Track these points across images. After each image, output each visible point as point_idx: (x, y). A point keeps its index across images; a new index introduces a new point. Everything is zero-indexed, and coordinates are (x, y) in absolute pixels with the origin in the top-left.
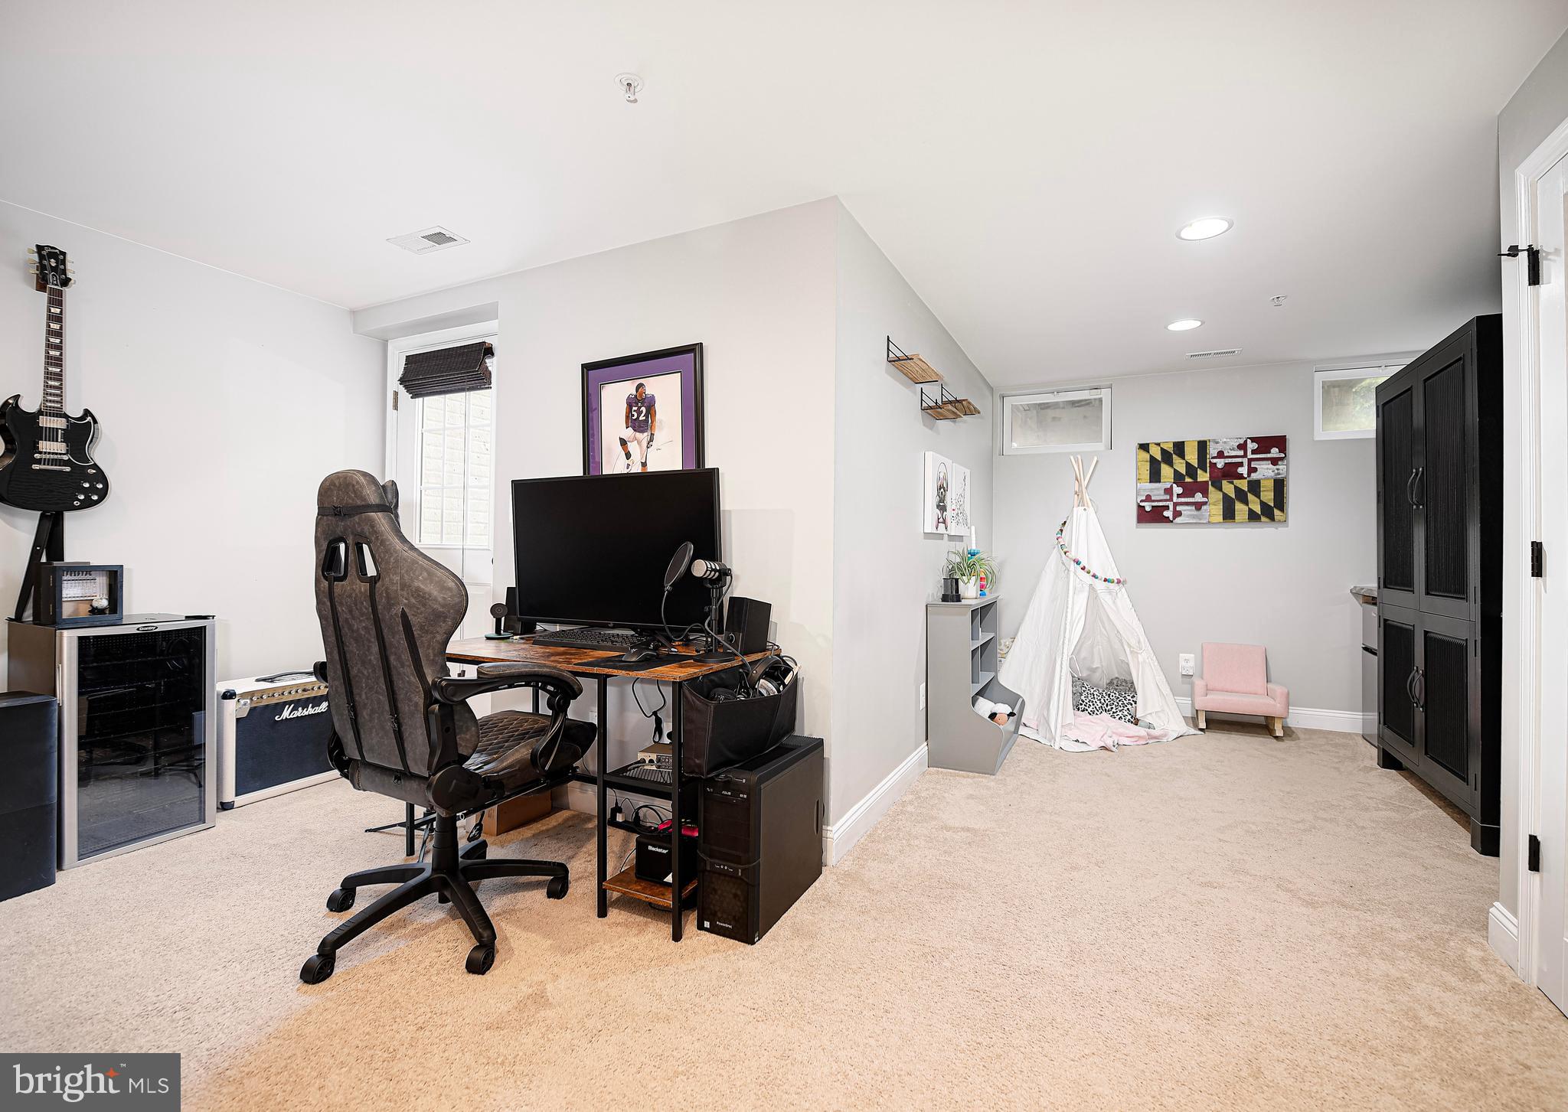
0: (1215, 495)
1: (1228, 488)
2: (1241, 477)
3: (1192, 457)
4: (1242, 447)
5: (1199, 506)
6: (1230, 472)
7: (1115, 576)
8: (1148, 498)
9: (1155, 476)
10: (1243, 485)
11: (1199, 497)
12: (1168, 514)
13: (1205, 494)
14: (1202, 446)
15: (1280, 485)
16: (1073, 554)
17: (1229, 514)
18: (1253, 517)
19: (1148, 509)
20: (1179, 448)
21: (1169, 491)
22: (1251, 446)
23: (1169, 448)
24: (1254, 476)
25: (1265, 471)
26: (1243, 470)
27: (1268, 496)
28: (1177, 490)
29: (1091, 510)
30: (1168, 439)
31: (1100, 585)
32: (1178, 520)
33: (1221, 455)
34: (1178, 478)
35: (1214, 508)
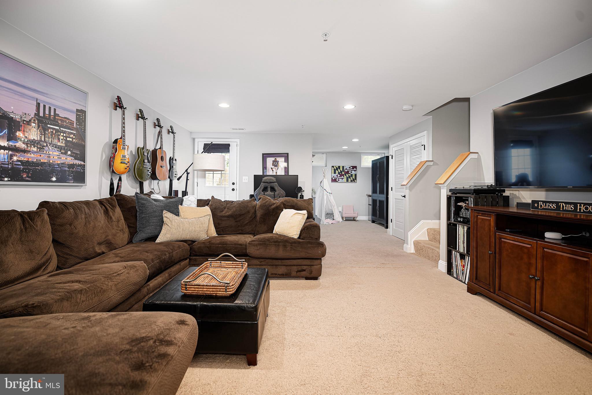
0: (345, 177)
1: (347, 175)
2: (349, 173)
3: (341, 169)
4: (350, 168)
5: (342, 179)
6: (348, 172)
7: (331, 192)
8: (334, 177)
9: (335, 173)
10: (350, 175)
11: (342, 177)
12: (337, 180)
13: (344, 177)
14: (343, 167)
15: (356, 175)
16: (324, 188)
17: (347, 181)
18: (351, 181)
19: (334, 179)
20: (339, 167)
21: (337, 176)
22: (351, 168)
23: (337, 167)
24: (352, 173)
25: (353, 173)
26: (350, 172)
27: (354, 177)
28: (339, 175)
29: (326, 179)
30: (337, 165)
31: (328, 194)
32: (339, 181)
33: (346, 169)
34: (339, 173)
35: (345, 180)
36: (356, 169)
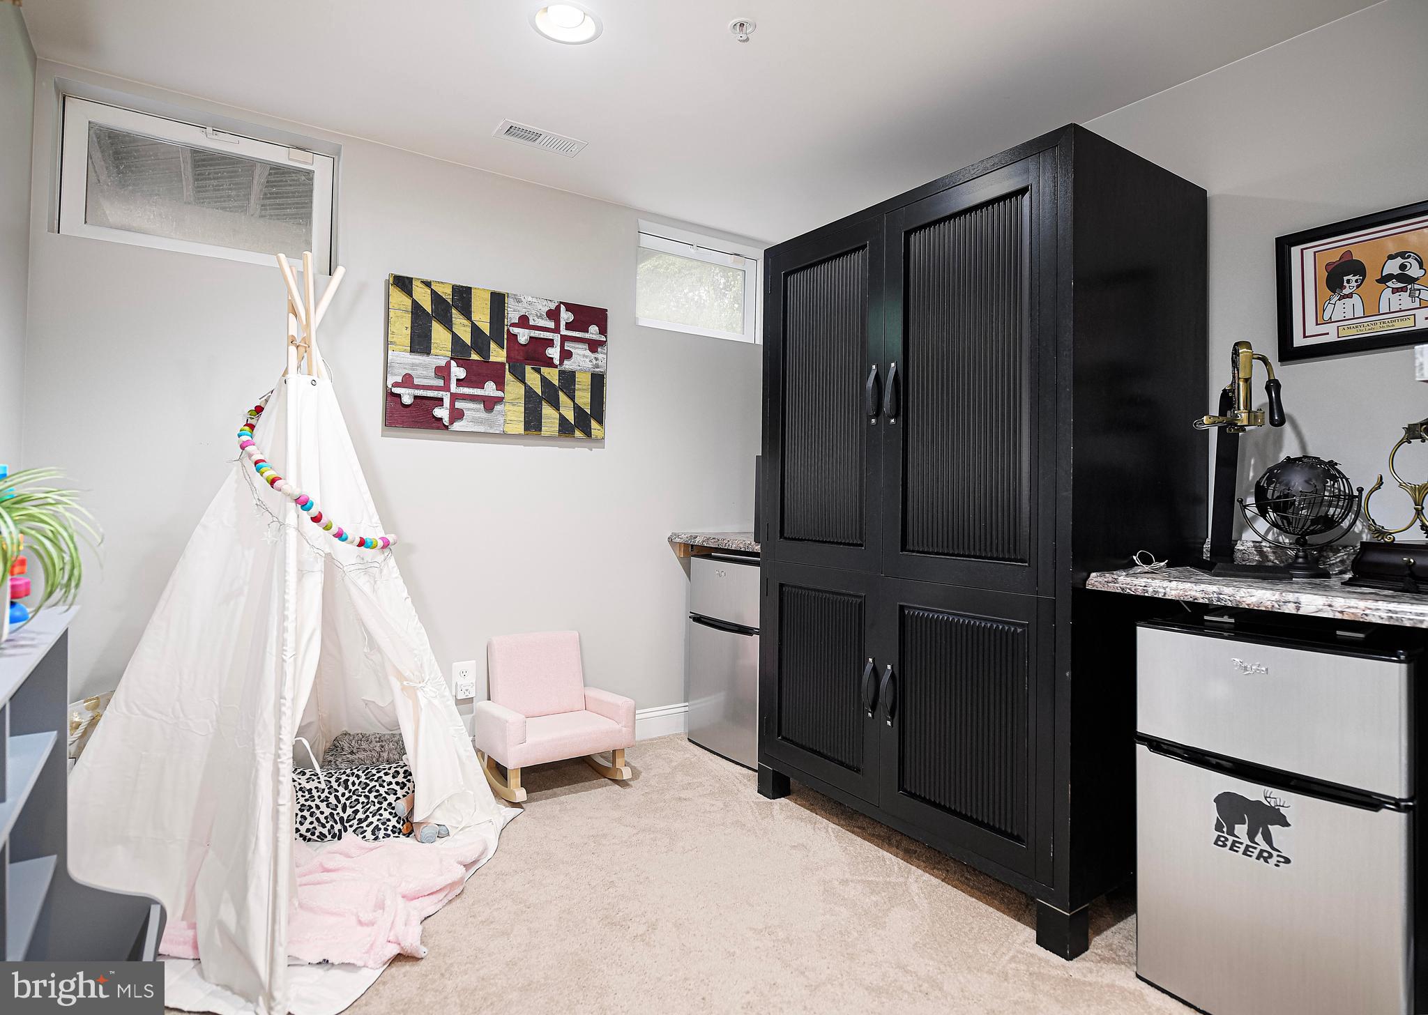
0: (514, 389)
1: (533, 379)
2: (549, 363)
3: (481, 315)
4: (553, 315)
5: (489, 404)
6: (535, 353)
7: (375, 533)
8: (407, 381)
9: (420, 343)
10: (553, 375)
11: (490, 389)
12: (442, 413)
13: (500, 385)
14: (498, 301)
15: (598, 381)
16: (291, 485)
17: (533, 423)
18: (565, 429)
19: (407, 400)
20: (463, 296)
21: (443, 372)
22: (566, 316)
23: (446, 292)
24: (568, 365)
25: (581, 359)
26: (554, 353)
27: (584, 398)
28: (458, 372)
29: (325, 383)
30: (446, 277)
31: (346, 553)
32: (457, 426)
33: (524, 322)
34: (459, 351)
35: (512, 414)
36: (603, 331)
